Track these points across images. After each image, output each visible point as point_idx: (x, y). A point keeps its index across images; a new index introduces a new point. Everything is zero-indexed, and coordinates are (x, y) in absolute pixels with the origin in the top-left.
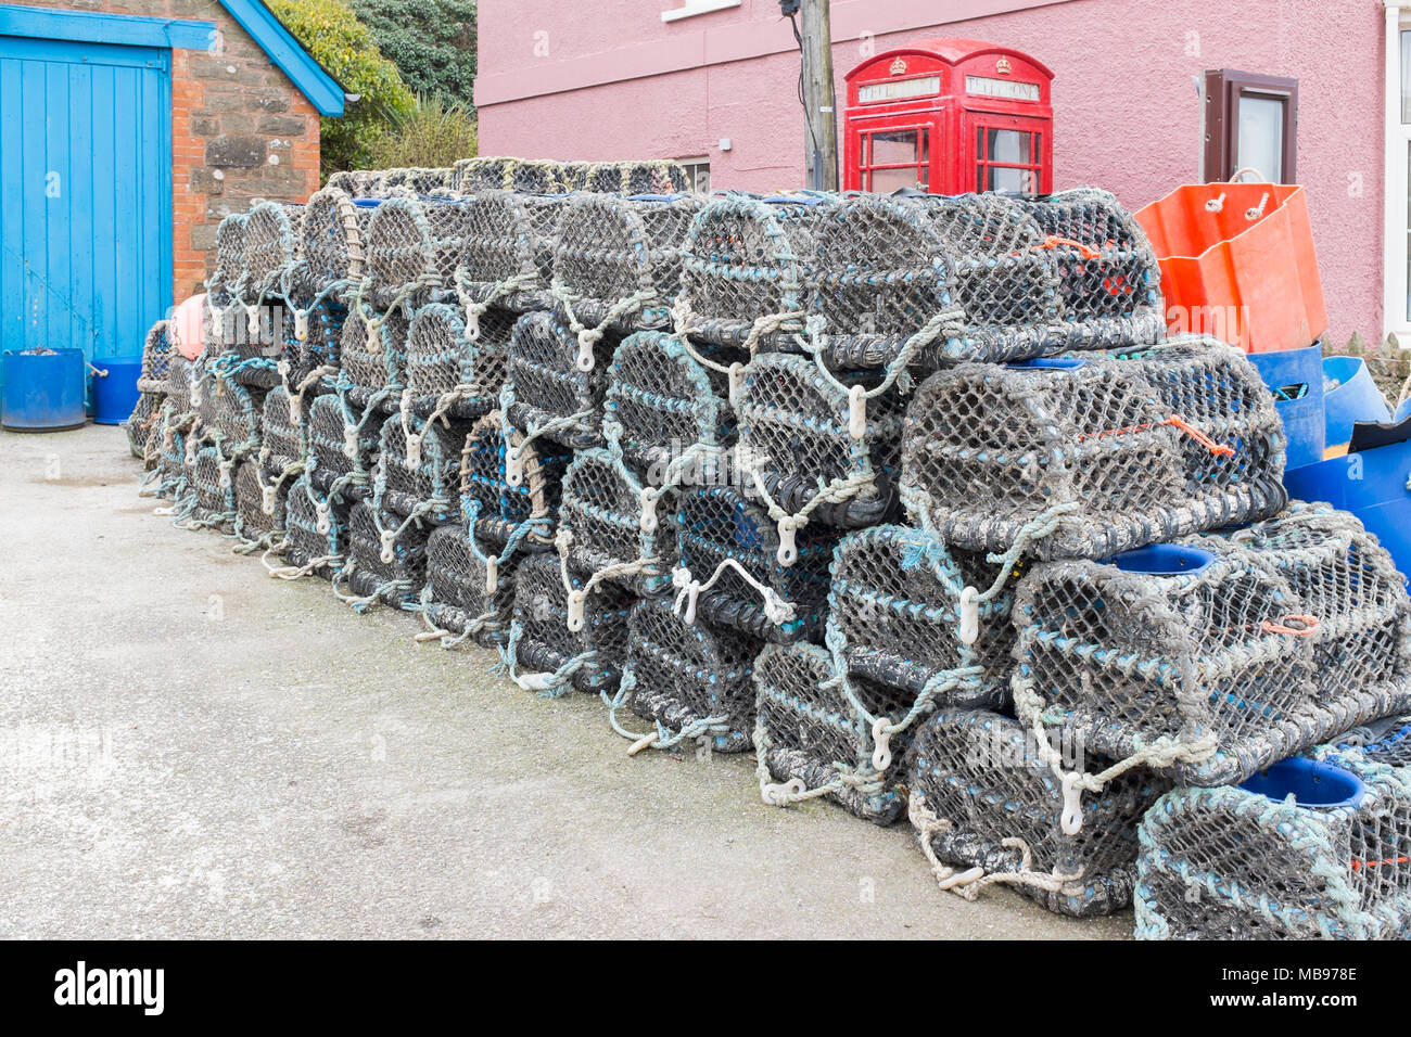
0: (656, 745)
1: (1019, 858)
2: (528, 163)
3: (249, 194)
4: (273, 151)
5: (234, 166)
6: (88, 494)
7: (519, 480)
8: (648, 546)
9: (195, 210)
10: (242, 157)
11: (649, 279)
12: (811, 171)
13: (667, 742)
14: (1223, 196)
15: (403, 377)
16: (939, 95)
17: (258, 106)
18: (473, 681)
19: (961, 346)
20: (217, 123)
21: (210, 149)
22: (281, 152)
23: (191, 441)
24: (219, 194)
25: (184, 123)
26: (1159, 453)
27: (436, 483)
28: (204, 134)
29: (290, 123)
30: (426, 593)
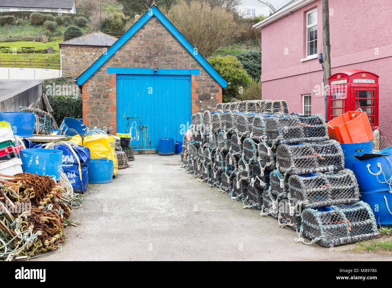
0: (248, 207)
1: (289, 221)
2: (251, 102)
3: (207, 106)
4: (212, 96)
5: (204, 100)
6: (171, 167)
7: (232, 163)
8: (249, 174)
9: (196, 109)
10: (205, 98)
11: (248, 129)
12: (325, 99)
13: (250, 207)
14: (355, 114)
15: (217, 145)
16: (347, 83)
17: (209, 86)
18: (224, 198)
19: (282, 141)
20: (200, 91)
21: (199, 96)
22: (214, 96)
23: (188, 157)
24: (201, 106)
25: (193, 91)
26: (313, 159)
27: (222, 164)
28: (198, 93)
29: (216, 90)
30: (221, 184)
